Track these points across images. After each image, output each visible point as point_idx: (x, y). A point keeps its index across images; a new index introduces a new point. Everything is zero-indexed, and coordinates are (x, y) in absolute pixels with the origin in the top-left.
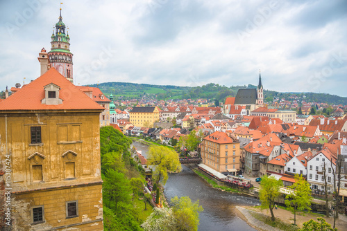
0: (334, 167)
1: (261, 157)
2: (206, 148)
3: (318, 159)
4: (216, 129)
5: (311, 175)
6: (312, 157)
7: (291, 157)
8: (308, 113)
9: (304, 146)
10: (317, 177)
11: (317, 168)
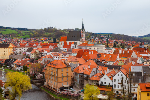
0: (128, 79)
1: (85, 76)
2: (48, 72)
3: (118, 75)
4: (54, 58)
5: (115, 85)
6: (115, 74)
7: (103, 75)
8: (112, 46)
9: (110, 67)
10: (118, 86)
11: (118, 80)
